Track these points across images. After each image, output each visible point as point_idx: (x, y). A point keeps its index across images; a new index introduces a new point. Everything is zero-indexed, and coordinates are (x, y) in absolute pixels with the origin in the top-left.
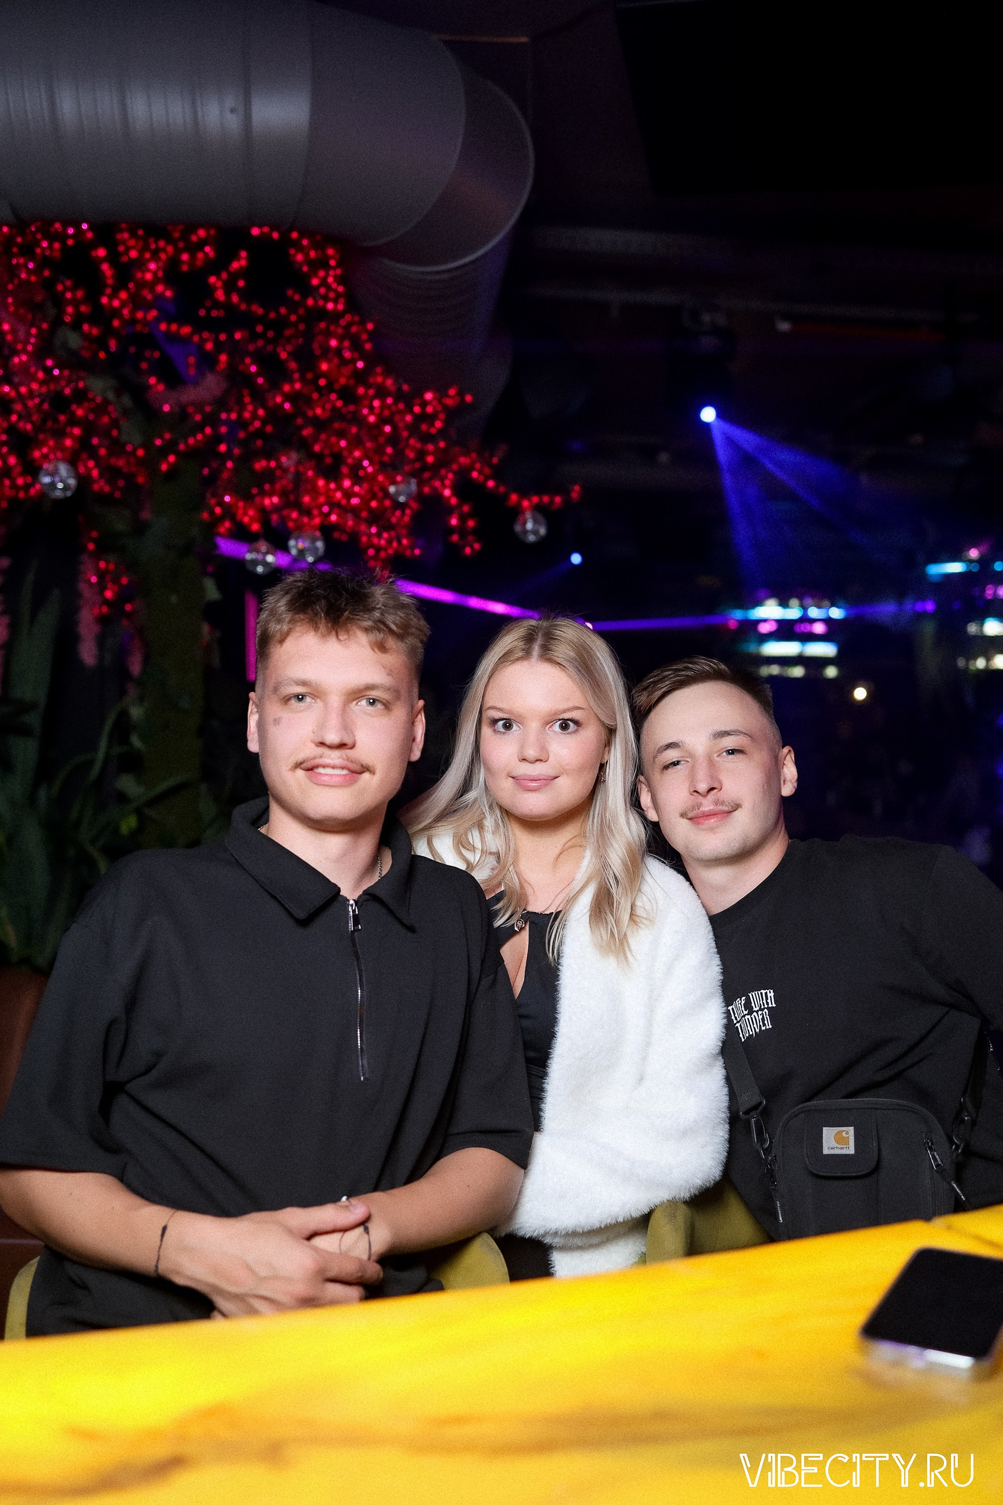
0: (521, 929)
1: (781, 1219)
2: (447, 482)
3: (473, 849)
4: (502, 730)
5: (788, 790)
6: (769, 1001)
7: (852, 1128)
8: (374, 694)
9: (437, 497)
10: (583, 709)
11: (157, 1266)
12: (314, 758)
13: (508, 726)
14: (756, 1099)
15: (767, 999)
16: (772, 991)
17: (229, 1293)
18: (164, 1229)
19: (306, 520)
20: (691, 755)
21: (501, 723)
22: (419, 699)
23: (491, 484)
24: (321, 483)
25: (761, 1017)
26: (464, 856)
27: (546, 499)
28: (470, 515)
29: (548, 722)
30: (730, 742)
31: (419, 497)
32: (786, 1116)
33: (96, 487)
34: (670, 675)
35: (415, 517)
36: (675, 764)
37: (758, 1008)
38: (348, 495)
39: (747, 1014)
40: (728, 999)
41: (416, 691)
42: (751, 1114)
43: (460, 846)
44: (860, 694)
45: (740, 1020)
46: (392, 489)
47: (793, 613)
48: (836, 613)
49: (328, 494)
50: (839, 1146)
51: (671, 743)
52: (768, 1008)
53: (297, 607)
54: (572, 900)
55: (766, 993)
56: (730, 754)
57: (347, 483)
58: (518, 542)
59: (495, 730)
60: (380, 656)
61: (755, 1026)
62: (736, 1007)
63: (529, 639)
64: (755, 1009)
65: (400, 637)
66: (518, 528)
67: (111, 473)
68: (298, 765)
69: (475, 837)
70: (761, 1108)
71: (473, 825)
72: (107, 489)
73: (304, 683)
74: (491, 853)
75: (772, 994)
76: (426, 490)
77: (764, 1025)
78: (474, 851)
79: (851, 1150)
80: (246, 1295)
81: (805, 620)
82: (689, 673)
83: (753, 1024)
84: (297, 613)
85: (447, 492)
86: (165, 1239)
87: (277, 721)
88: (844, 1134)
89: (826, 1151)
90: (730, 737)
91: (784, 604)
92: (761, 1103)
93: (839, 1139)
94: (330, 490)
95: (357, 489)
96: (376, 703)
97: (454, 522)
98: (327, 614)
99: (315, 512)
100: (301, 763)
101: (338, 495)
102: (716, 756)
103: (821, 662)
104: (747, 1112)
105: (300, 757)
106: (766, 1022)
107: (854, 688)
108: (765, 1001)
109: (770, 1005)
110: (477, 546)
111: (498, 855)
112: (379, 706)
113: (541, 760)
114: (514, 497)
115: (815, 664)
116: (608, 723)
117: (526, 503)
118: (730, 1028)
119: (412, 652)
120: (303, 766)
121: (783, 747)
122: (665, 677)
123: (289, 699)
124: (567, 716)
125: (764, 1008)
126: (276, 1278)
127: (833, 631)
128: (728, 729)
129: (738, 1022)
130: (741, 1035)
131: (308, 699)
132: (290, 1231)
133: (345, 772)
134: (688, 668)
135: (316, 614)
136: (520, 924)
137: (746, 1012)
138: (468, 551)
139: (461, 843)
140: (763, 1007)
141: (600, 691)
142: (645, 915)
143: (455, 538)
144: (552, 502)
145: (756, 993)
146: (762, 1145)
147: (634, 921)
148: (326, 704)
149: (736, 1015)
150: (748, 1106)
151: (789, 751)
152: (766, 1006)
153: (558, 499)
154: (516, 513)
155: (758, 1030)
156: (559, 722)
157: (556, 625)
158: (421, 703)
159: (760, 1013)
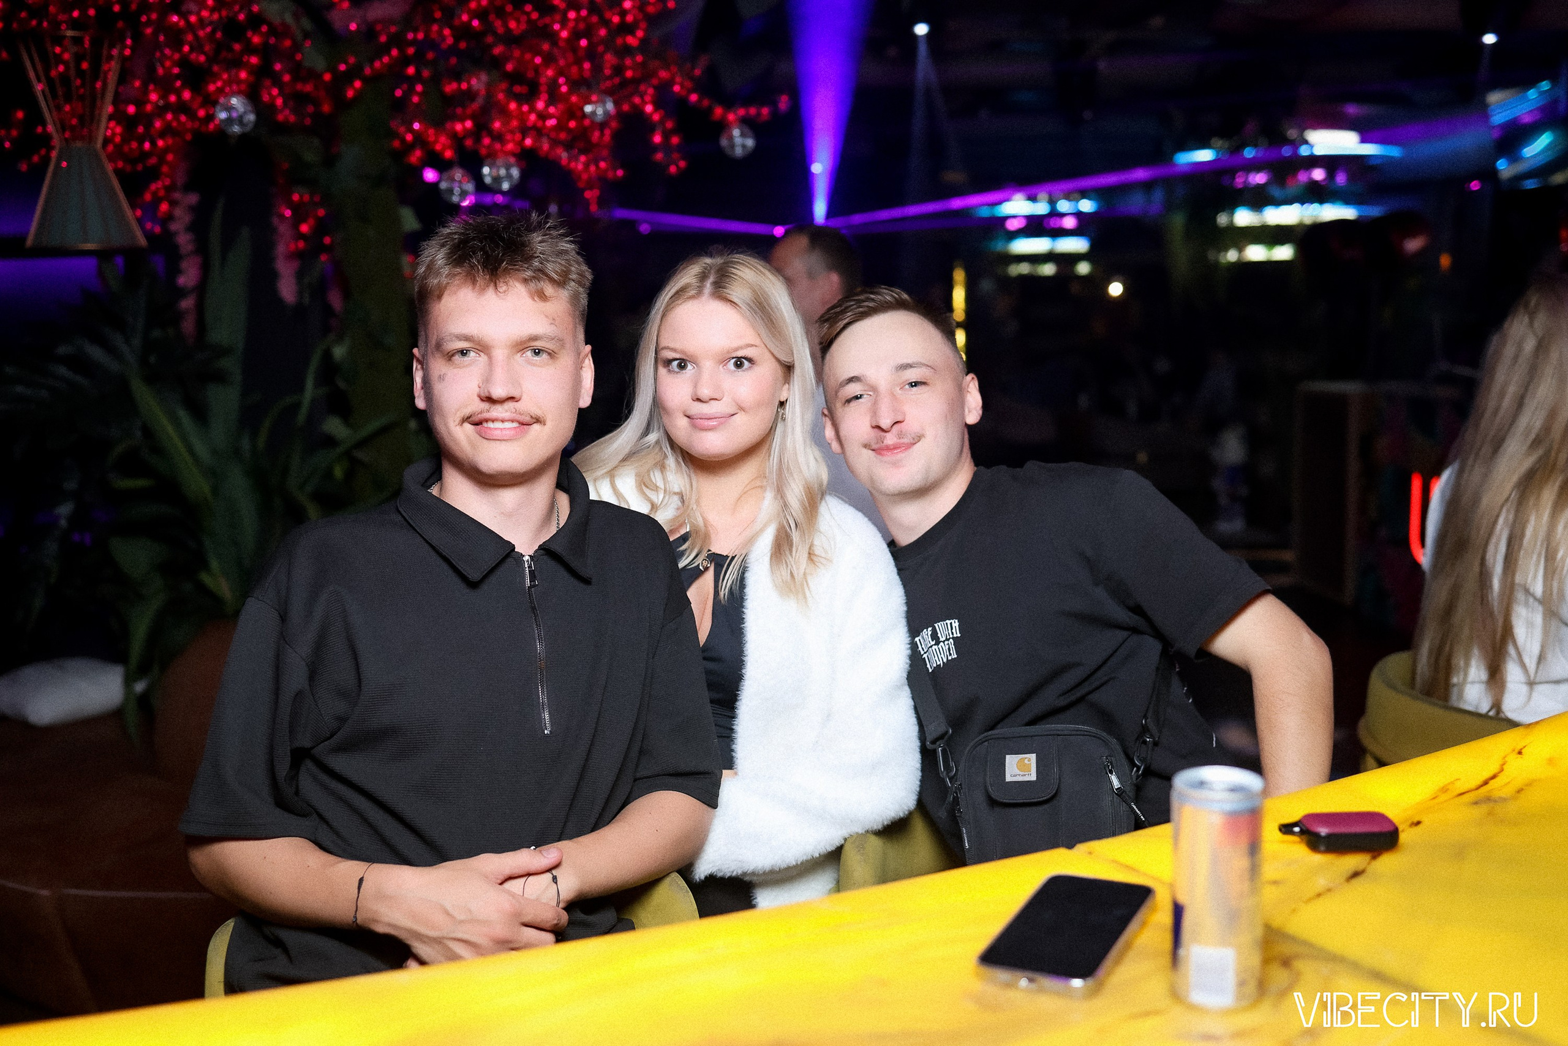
0: (706, 569)
1: (967, 845)
2: (648, 98)
3: (656, 489)
4: (677, 370)
5: (973, 416)
6: (954, 631)
7: (1034, 756)
8: (538, 344)
9: (637, 114)
10: (756, 346)
11: (355, 917)
12: (481, 412)
13: (682, 365)
14: (942, 729)
15: (952, 629)
16: (956, 621)
17: (428, 937)
18: (361, 880)
19: (498, 146)
20: (874, 389)
21: (675, 363)
22: (586, 345)
23: (694, 97)
24: (513, 106)
25: (947, 647)
26: (646, 495)
27: (753, 111)
28: (674, 132)
29: (724, 361)
30: (913, 375)
31: (619, 115)
32: (972, 744)
33: (280, 117)
34: (853, 305)
35: (616, 135)
36: (857, 398)
37: (944, 639)
38: (543, 116)
39: (935, 645)
40: (914, 630)
41: (581, 336)
42: (938, 743)
43: (643, 486)
44: (1116, 289)
45: (927, 651)
46: (588, 109)
47: (1041, 208)
48: (1087, 206)
49: (523, 118)
50: (1022, 773)
51: (853, 378)
52: (953, 638)
53: (455, 260)
54: (751, 541)
55: (951, 623)
56: (912, 386)
57: (540, 105)
58: (724, 158)
59: (669, 371)
60: (541, 305)
61: (942, 655)
62: (923, 637)
63: (703, 277)
64: (941, 639)
65: (561, 283)
66: (724, 142)
67: (298, 100)
68: (467, 419)
69: (657, 477)
70: (946, 737)
71: (655, 465)
72: (292, 118)
73: (467, 338)
74: (675, 493)
75: (957, 624)
76: (626, 107)
77: (950, 654)
78: (657, 491)
79: (1033, 777)
80: (444, 938)
81: (1054, 214)
82: (871, 304)
83: (941, 654)
84: (455, 266)
85: (649, 108)
86: (361, 890)
87: (441, 378)
88: (1026, 761)
89: (1008, 779)
90: (913, 369)
91: (1032, 198)
92: (947, 732)
93: (1021, 765)
94: (523, 113)
95: (552, 110)
96: (541, 352)
97: (657, 139)
98: (485, 267)
99: (508, 137)
100: (469, 418)
101: (533, 117)
102: (898, 389)
103: (1072, 259)
104: (933, 742)
105: (467, 411)
106: (951, 652)
107: (1110, 283)
108: (950, 631)
109: (955, 635)
110: (682, 164)
111: (681, 496)
112: (545, 356)
113: (716, 399)
114: (718, 111)
115: (1066, 260)
116: (785, 360)
117: (731, 117)
118: (916, 659)
119: (574, 298)
120: (469, 420)
121: (967, 375)
122: (846, 308)
123: (453, 355)
124: (740, 354)
125: (950, 638)
126: (474, 921)
127: (1085, 225)
128: (910, 361)
129: (925, 653)
130: (928, 666)
131: (472, 354)
132: (486, 877)
133: (515, 425)
134: (868, 299)
135: (472, 267)
136: (705, 563)
137: (934, 643)
138: (673, 169)
139: (643, 484)
140: (948, 637)
141: (775, 328)
142: (823, 555)
143: (659, 156)
144: (759, 114)
145: (942, 623)
146: (948, 773)
147: (812, 560)
148: (490, 357)
149: (923, 646)
150: (935, 735)
151: (973, 378)
152: (951, 636)
153: (765, 111)
154: (722, 127)
155: (945, 660)
156: (734, 360)
157: (732, 262)
158: (589, 348)
159: (946, 642)
